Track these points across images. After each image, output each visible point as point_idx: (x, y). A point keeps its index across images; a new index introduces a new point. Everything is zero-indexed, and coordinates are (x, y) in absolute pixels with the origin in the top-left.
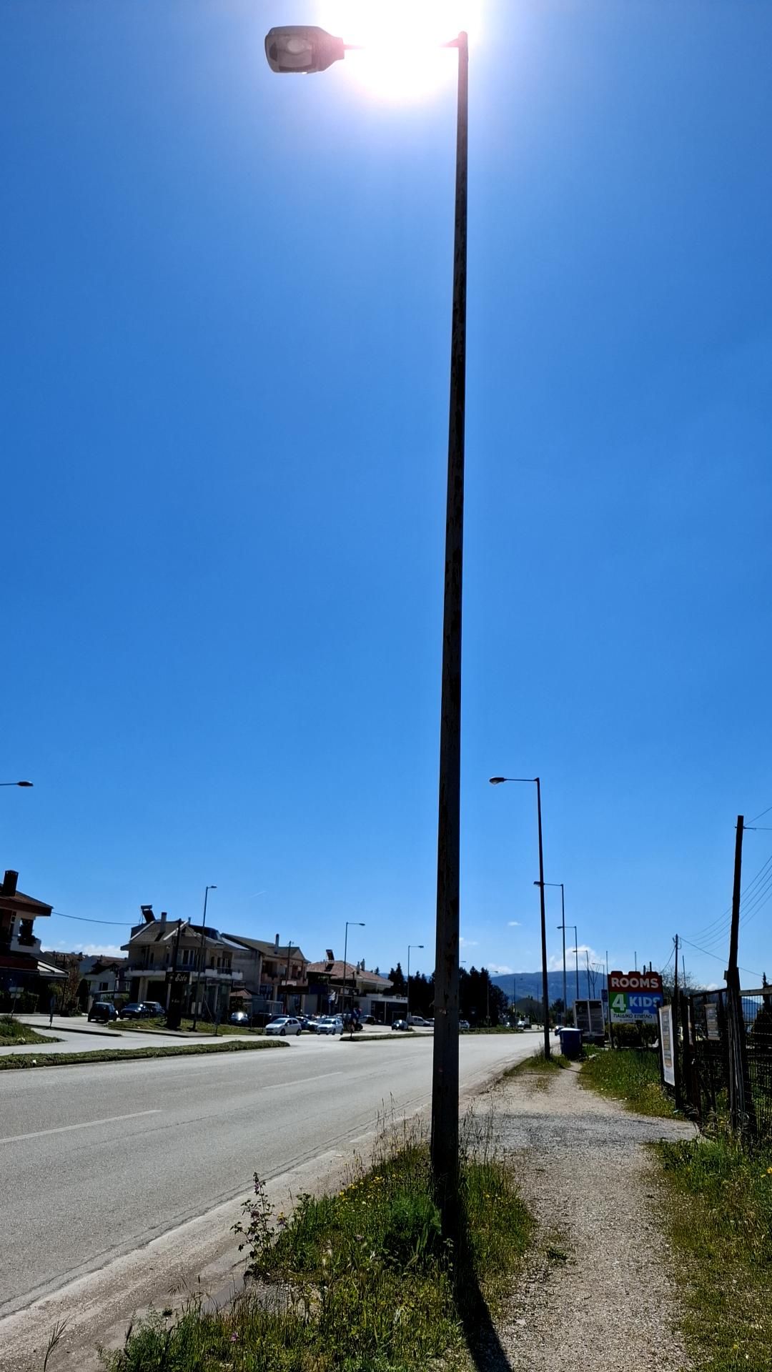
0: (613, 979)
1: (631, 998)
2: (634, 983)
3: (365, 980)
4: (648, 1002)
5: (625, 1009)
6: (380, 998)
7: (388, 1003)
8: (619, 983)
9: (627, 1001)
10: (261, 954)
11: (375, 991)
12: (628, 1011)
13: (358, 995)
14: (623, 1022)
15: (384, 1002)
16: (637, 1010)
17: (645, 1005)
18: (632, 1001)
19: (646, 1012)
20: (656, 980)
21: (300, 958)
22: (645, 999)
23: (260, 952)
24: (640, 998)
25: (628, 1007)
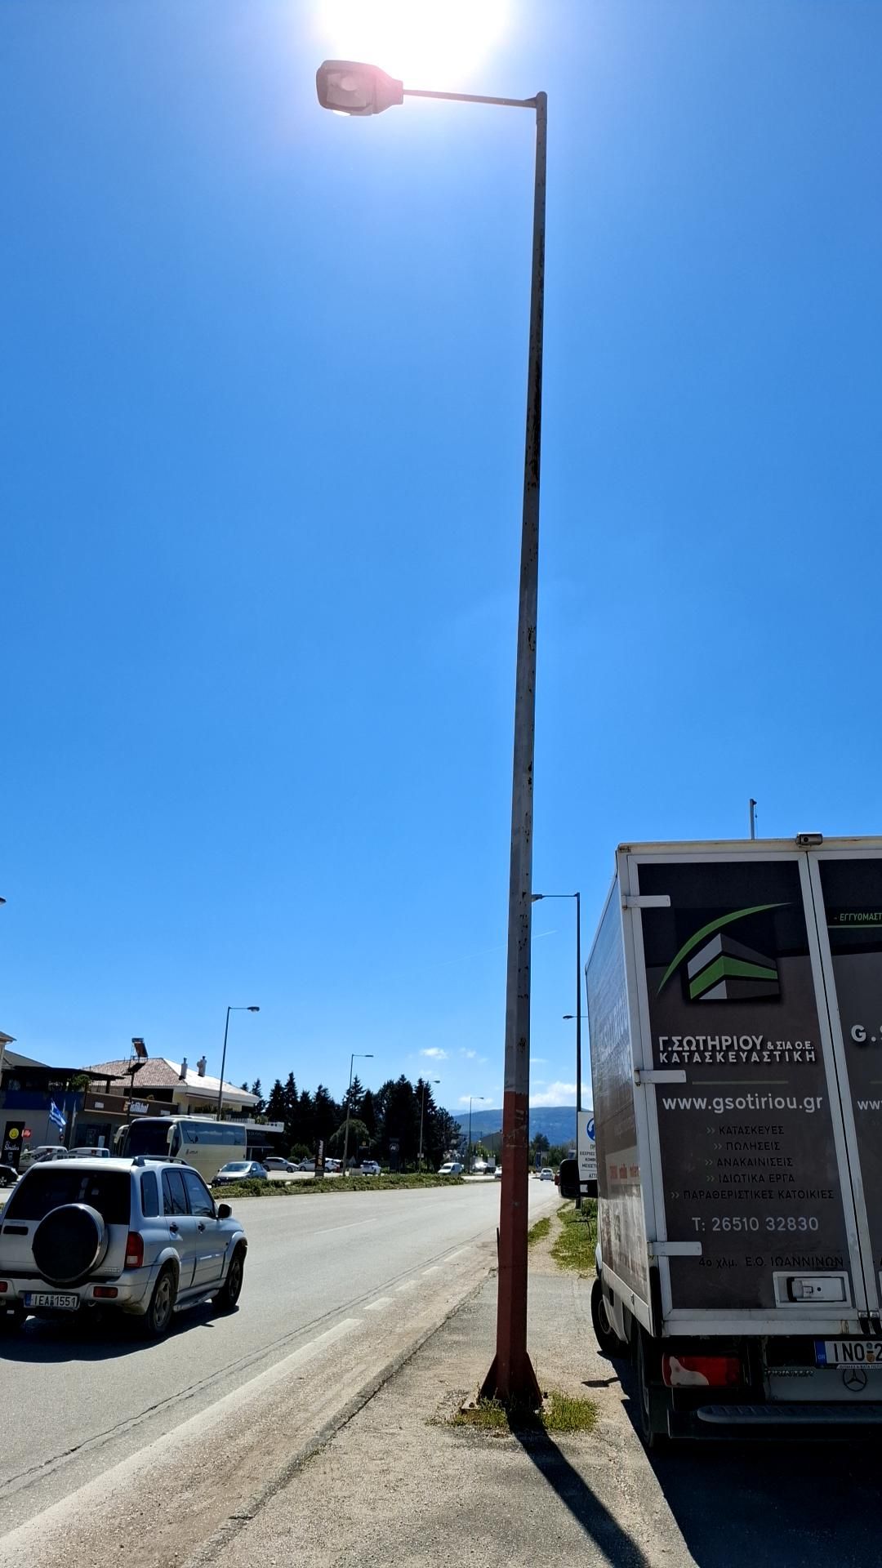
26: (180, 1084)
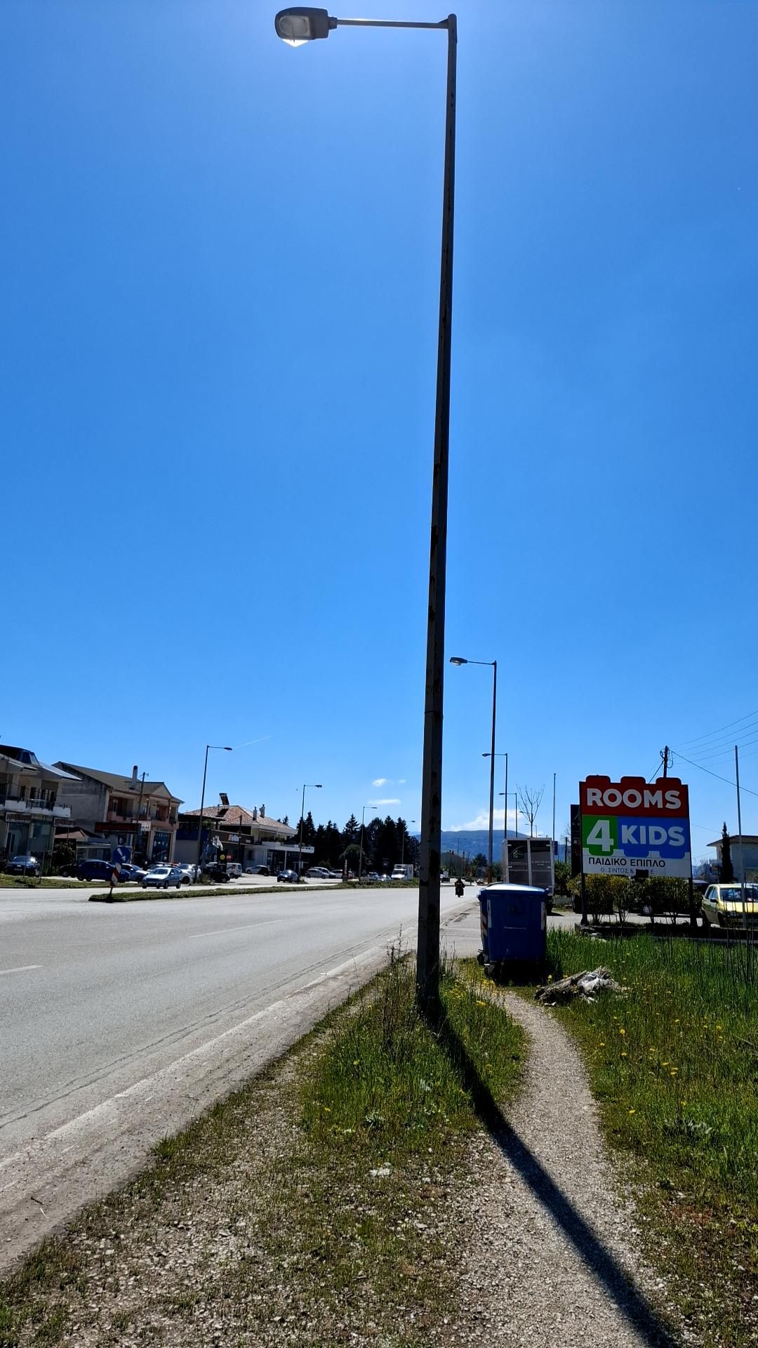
0: (590, 791)
1: (624, 827)
2: (632, 798)
3: (261, 827)
4: (658, 836)
5: (612, 847)
6: (278, 846)
7: (288, 852)
8: (602, 799)
9: (616, 834)
10: (108, 787)
11: (272, 839)
12: (619, 853)
13: (252, 843)
14: (604, 874)
15: (284, 852)
16: (636, 851)
17: (653, 841)
18: (627, 833)
19: (654, 855)
20: (677, 793)
21: (165, 795)
22: (652, 829)
23: (106, 785)
24: (643, 829)
25: (618, 844)
26: (254, 823)
